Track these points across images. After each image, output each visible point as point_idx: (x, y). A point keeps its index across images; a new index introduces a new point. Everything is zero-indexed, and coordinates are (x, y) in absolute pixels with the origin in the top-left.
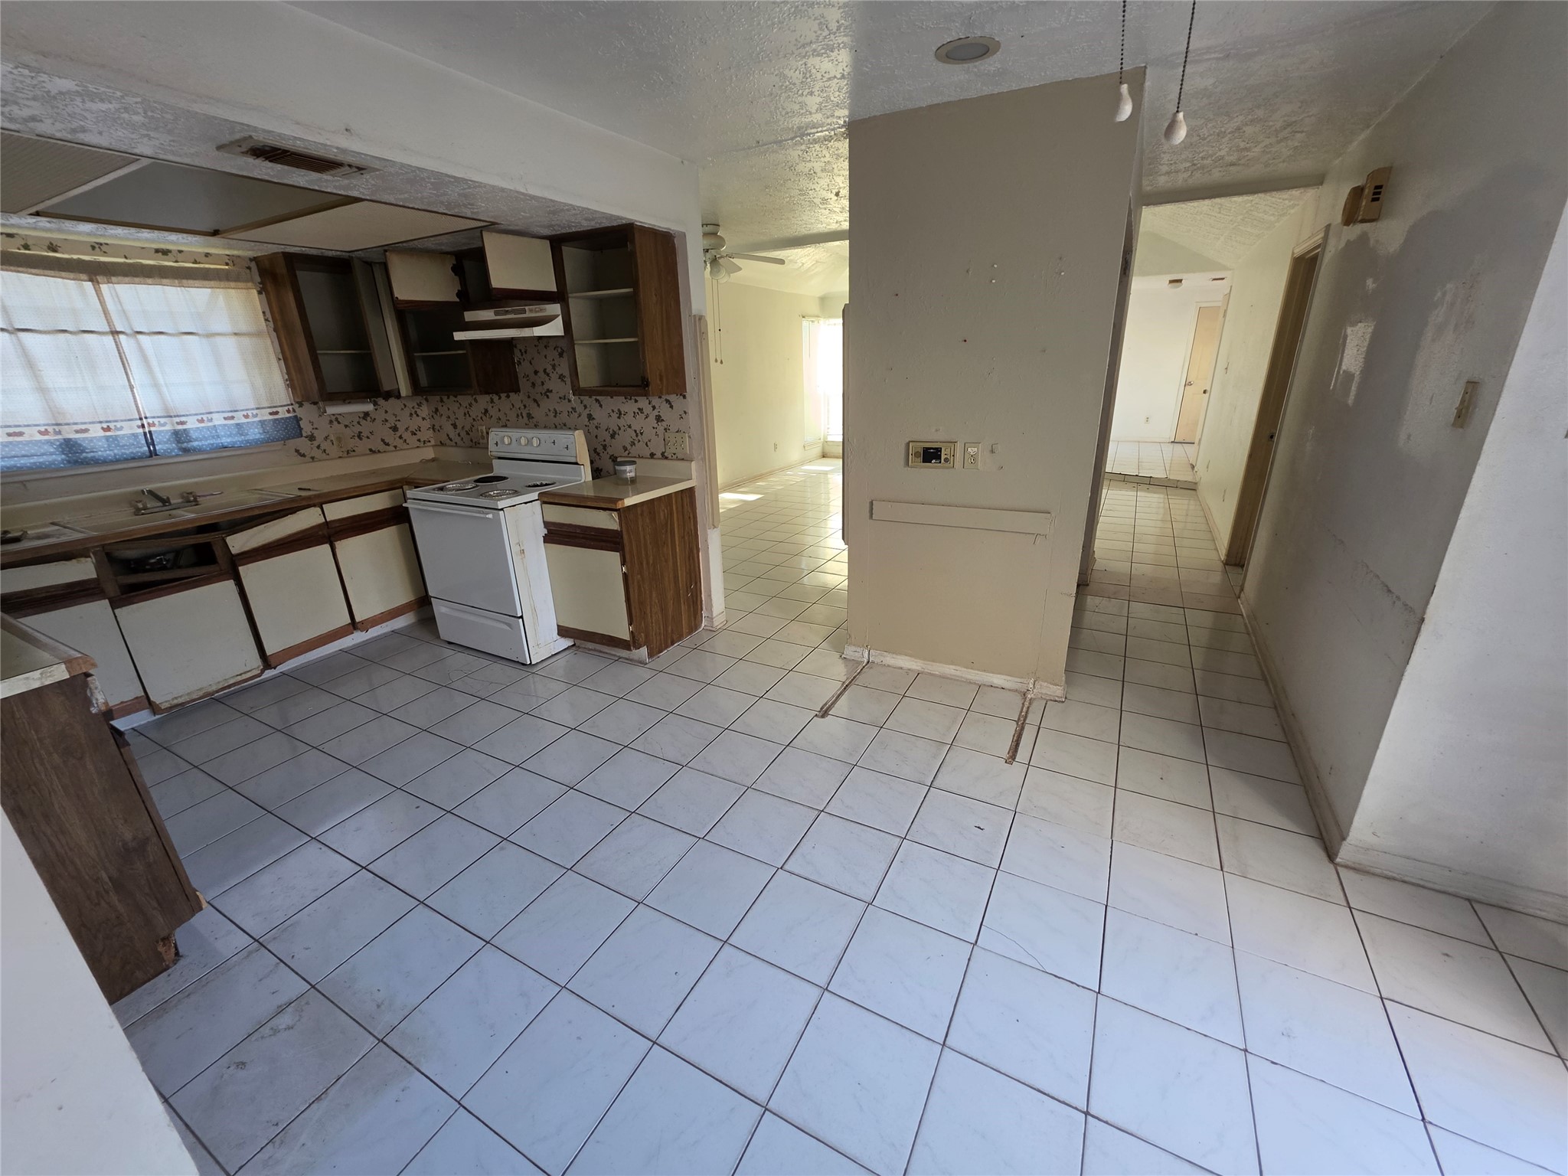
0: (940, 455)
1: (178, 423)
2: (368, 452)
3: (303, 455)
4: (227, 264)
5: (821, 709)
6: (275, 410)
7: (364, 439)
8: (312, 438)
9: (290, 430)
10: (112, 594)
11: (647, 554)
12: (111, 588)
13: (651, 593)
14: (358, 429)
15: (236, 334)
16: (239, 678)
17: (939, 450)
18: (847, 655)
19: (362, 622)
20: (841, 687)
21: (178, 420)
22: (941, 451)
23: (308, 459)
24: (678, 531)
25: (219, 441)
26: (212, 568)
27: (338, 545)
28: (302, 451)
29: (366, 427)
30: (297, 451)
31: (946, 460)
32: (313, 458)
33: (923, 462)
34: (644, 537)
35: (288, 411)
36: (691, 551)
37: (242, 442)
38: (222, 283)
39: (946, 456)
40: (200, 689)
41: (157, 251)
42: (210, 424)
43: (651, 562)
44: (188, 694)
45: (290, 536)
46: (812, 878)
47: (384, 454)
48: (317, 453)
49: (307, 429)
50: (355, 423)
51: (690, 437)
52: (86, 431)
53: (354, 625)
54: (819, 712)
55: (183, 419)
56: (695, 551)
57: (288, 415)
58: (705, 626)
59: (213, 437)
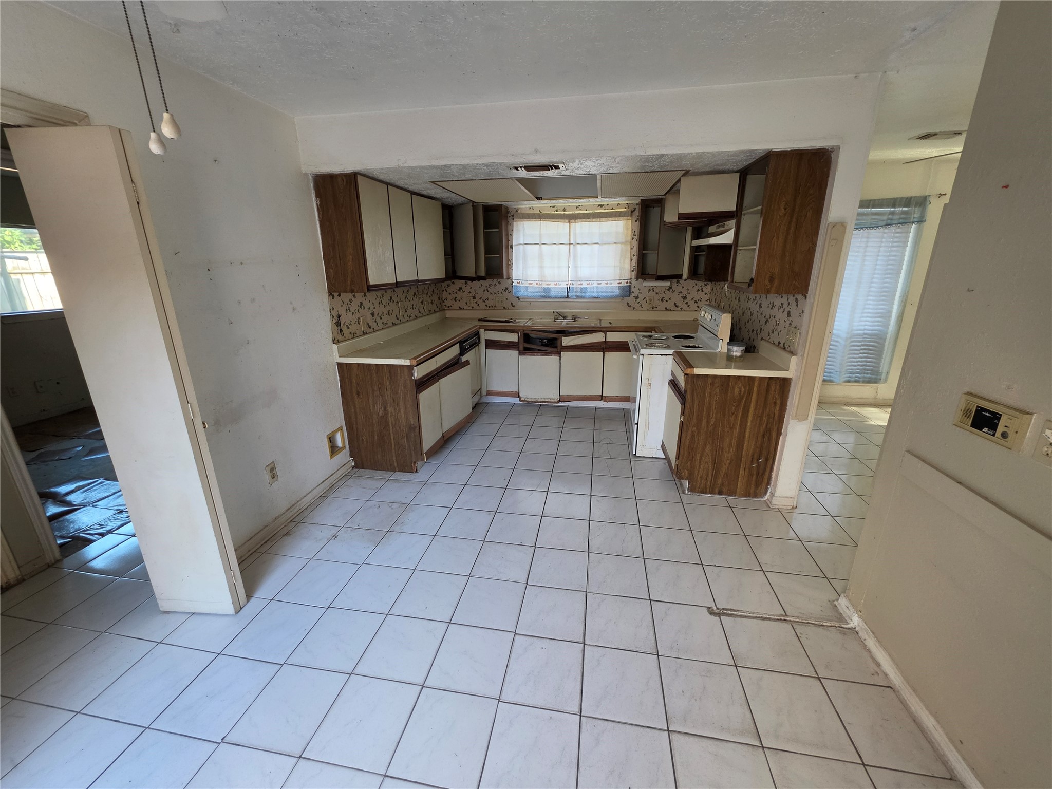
0: (998, 424)
1: (579, 284)
2: (664, 309)
3: (630, 306)
4: (625, 208)
5: (723, 609)
6: (620, 281)
7: (665, 302)
8: (637, 298)
9: (627, 291)
10: (521, 350)
11: (708, 415)
12: (521, 348)
13: (705, 445)
14: (663, 295)
15: (615, 243)
16: (549, 400)
17: (996, 417)
18: (839, 604)
19: (605, 397)
20: (777, 615)
21: (580, 283)
22: (999, 419)
23: (632, 308)
24: (755, 409)
25: (593, 294)
26: (555, 350)
27: (607, 354)
28: (630, 304)
29: (668, 294)
30: (627, 303)
31: (1004, 435)
32: (634, 308)
33: (972, 426)
34: (710, 403)
35: (627, 283)
36: (768, 431)
37: (601, 296)
38: (617, 218)
39: (1005, 429)
40: (535, 398)
41: (599, 206)
42: (592, 286)
43: (712, 423)
44: (531, 398)
45: (587, 344)
46: (512, 654)
47: (672, 312)
48: (637, 306)
49: (636, 291)
50: (662, 292)
51: (800, 334)
52: (549, 284)
53: (602, 398)
54: (718, 609)
55: (582, 283)
56: (774, 434)
57: (626, 285)
58: (768, 499)
59: (591, 292)
